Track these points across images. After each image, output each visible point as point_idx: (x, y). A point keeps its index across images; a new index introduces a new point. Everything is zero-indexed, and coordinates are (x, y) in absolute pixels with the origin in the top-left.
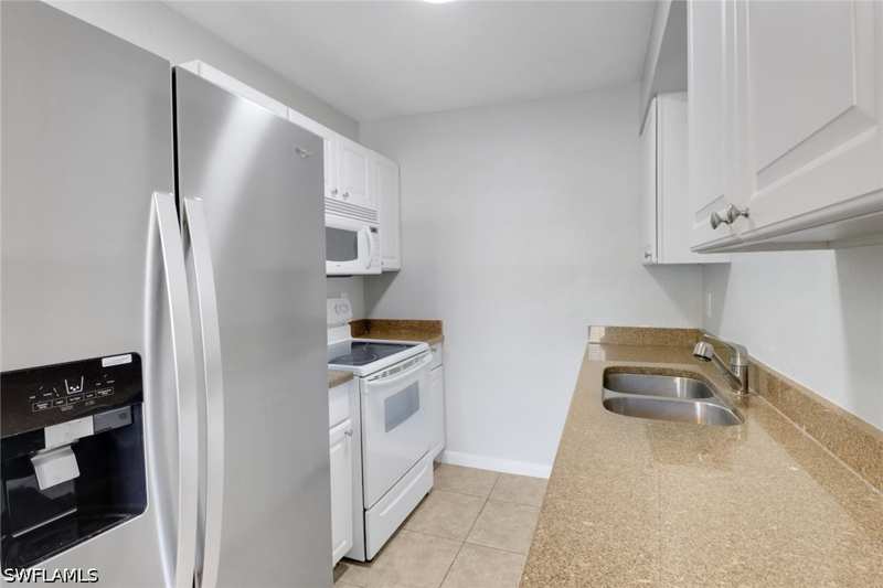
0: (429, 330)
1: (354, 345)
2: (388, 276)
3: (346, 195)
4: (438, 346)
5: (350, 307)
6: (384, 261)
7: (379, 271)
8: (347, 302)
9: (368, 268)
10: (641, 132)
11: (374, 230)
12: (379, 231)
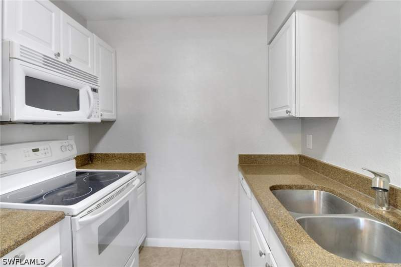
0: (136, 160)
1: (78, 174)
2: (106, 124)
3: (70, 60)
4: (142, 171)
5: (74, 147)
6: (103, 113)
7: (98, 120)
8: (72, 142)
9: (88, 118)
10: (270, 43)
11: (94, 90)
12: (99, 91)
